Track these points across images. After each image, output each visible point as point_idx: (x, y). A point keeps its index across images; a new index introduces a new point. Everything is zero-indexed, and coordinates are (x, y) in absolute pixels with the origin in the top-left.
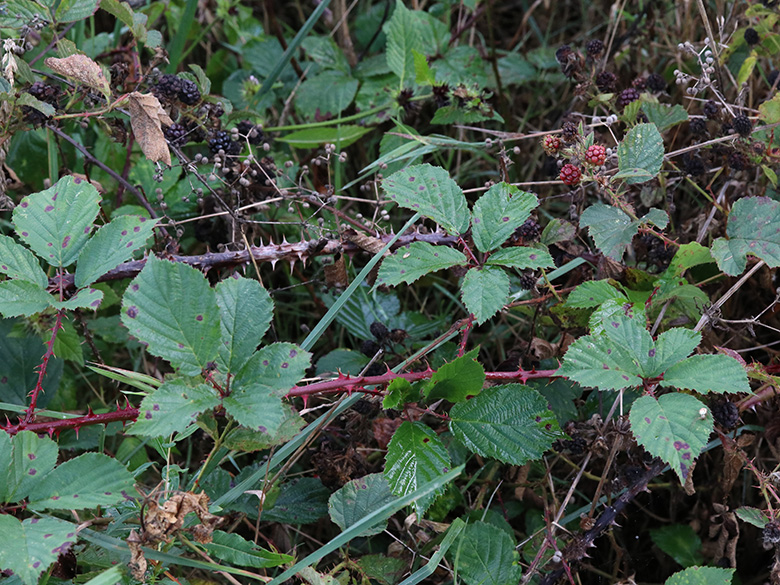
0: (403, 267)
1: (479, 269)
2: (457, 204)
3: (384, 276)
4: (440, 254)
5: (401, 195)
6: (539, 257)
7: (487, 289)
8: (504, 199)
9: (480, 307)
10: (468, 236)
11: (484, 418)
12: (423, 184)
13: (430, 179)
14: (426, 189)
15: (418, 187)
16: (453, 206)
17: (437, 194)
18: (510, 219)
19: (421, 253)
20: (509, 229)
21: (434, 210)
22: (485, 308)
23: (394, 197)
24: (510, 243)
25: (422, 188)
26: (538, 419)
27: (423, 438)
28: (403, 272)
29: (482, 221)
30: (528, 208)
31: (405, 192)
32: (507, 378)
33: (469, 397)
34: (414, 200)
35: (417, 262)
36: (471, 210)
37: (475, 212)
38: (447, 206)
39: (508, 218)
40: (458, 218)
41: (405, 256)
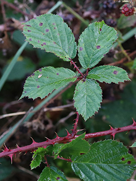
0: (38, 84)
1: (84, 81)
2: (69, 39)
3: (28, 90)
4: (61, 74)
5: (35, 38)
6: (119, 73)
7: (89, 96)
8: (97, 34)
9: (85, 109)
10: (76, 59)
11: (92, 160)
12: (48, 28)
13: (52, 24)
14: (50, 31)
15: (45, 30)
16: (66, 42)
17: (57, 34)
18: (101, 47)
19: (49, 73)
20: (101, 54)
21: (55, 45)
22: (88, 109)
23: (30, 40)
24: (102, 63)
25: (47, 31)
26: (123, 159)
27: (56, 177)
28: (38, 87)
29: (84, 49)
30: (111, 39)
31: (38, 35)
32: (104, 135)
33: (81, 154)
34: (43, 40)
35: (46, 80)
36: (77, 42)
37: (80, 43)
38: (62, 41)
39: (99, 46)
40: (69, 48)
41: (39, 77)
